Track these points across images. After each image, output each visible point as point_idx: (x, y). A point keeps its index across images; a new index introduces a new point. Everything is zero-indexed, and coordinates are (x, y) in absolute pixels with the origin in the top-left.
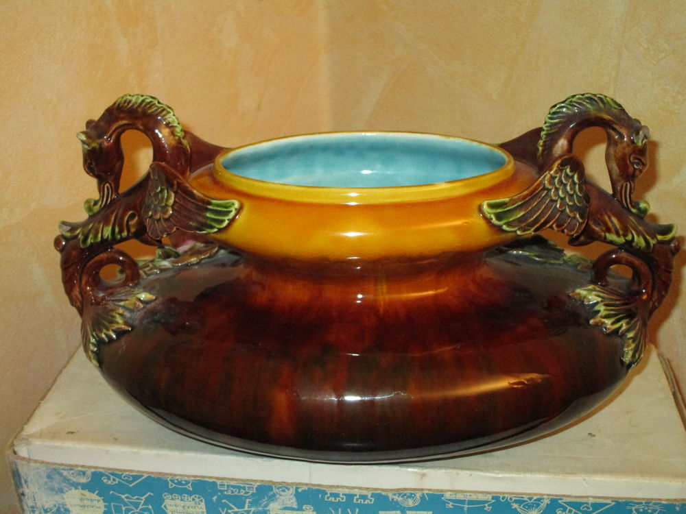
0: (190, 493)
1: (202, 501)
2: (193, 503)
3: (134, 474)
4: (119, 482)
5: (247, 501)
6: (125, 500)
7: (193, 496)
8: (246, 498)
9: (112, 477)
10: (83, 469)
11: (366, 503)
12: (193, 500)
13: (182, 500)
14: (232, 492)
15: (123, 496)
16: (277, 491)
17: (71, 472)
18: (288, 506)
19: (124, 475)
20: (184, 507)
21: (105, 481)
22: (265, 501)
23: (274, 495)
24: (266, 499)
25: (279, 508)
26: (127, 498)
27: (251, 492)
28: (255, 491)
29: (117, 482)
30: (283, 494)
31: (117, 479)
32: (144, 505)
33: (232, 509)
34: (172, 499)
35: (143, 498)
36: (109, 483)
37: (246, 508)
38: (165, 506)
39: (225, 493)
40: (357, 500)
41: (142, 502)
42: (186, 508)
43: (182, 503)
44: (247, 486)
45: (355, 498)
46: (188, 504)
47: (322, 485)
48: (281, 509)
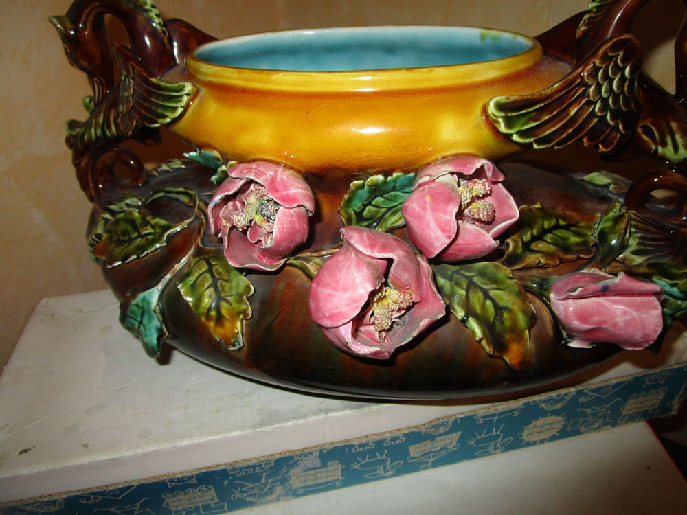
0: (195, 486)
1: (210, 489)
2: (200, 493)
3: (121, 486)
4: (102, 499)
5: (264, 475)
6: (116, 511)
7: (200, 487)
8: (262, 473)
9: (92, 497)
10: (52, 499)
11: (397, 442)
12: (200, 490)
13: (186, 494)
14: (246, 472)
15: (112, 509)
16: (299, 458)
17: (36, 505)
18: (311, 467)
19: (108, 491)
20: (189, 499)
21: (84, 502)
22: (284, 470)
23: (296, 462)
24: (286, 467)
25: (301, 471)
26: (117, 509)
27: (268, 467)
28: (273, 465)
29: (100, 499)
30: (306, 458)
31: (100, 497)
32: (139, 510)
33: (246, 486)
34: (174, 496)
35: (138, 504)
36: (90, 502)
37: (263, 481)
38: (167, 504)
39: (238, 475)
40: (387, 443)
41: (138, 508)
42: (193, 500)
43: (187, 497)
44: (263, 463)
45: (385, 442)
46: (194, 495)
47: (349, 440)
48: (303, 472)
